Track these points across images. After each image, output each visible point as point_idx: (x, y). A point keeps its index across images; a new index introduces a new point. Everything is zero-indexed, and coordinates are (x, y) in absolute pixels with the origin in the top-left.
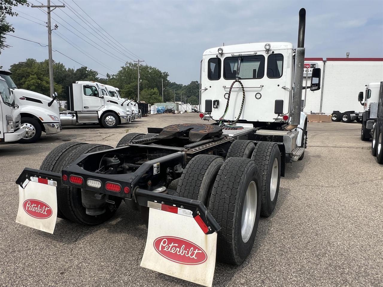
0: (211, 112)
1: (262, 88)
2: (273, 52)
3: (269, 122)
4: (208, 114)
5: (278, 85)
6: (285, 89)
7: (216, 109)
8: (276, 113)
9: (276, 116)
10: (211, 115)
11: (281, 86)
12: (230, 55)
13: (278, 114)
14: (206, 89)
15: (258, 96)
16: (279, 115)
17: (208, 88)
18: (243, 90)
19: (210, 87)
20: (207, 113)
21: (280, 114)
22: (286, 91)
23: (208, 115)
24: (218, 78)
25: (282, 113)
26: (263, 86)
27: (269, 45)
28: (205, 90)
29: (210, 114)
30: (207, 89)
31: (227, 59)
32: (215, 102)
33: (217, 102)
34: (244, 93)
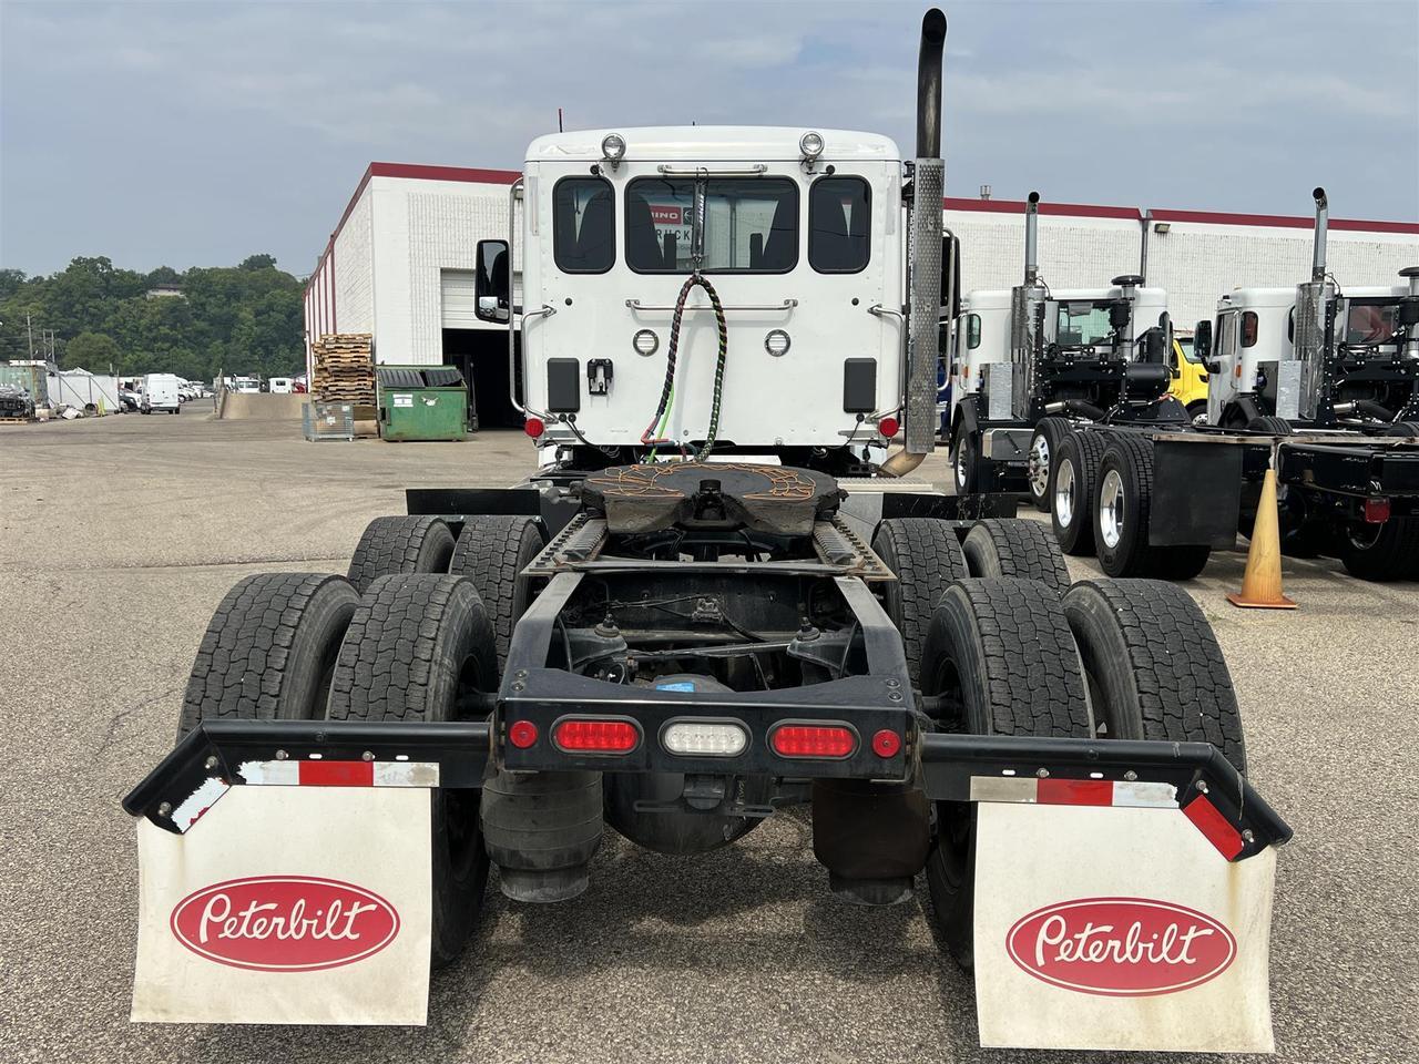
0: (577, 409)
1: (791, 313)
2: (831, 169)
3: (824, 447)
4: (563, 419)
5: (855, 302)
6: (878, 314)
7: (597, 398)
8: (847, 410)
9: (850, 421)
10: (580, 424)
11: (865, 305)
12: (652, 171)
13: (855, 415)
14: (547, 313)
15: (779, 344)
16: (860, 419)
17: (559, 305)
18: (721, 319)
19: (569, 302)
20: (557, 415)
21: (866, 415)
22: (884, 324)
23: (562, 427)
24: (602, 264)
25: (871, 410)
26: (795, 304)
27: (818, 140)
28: (545, 315)
29: (573, 419)
30: (552, 312)
31: (637, 185)
32: (593, 367)
33: (603, 368)
34: (723, 329)
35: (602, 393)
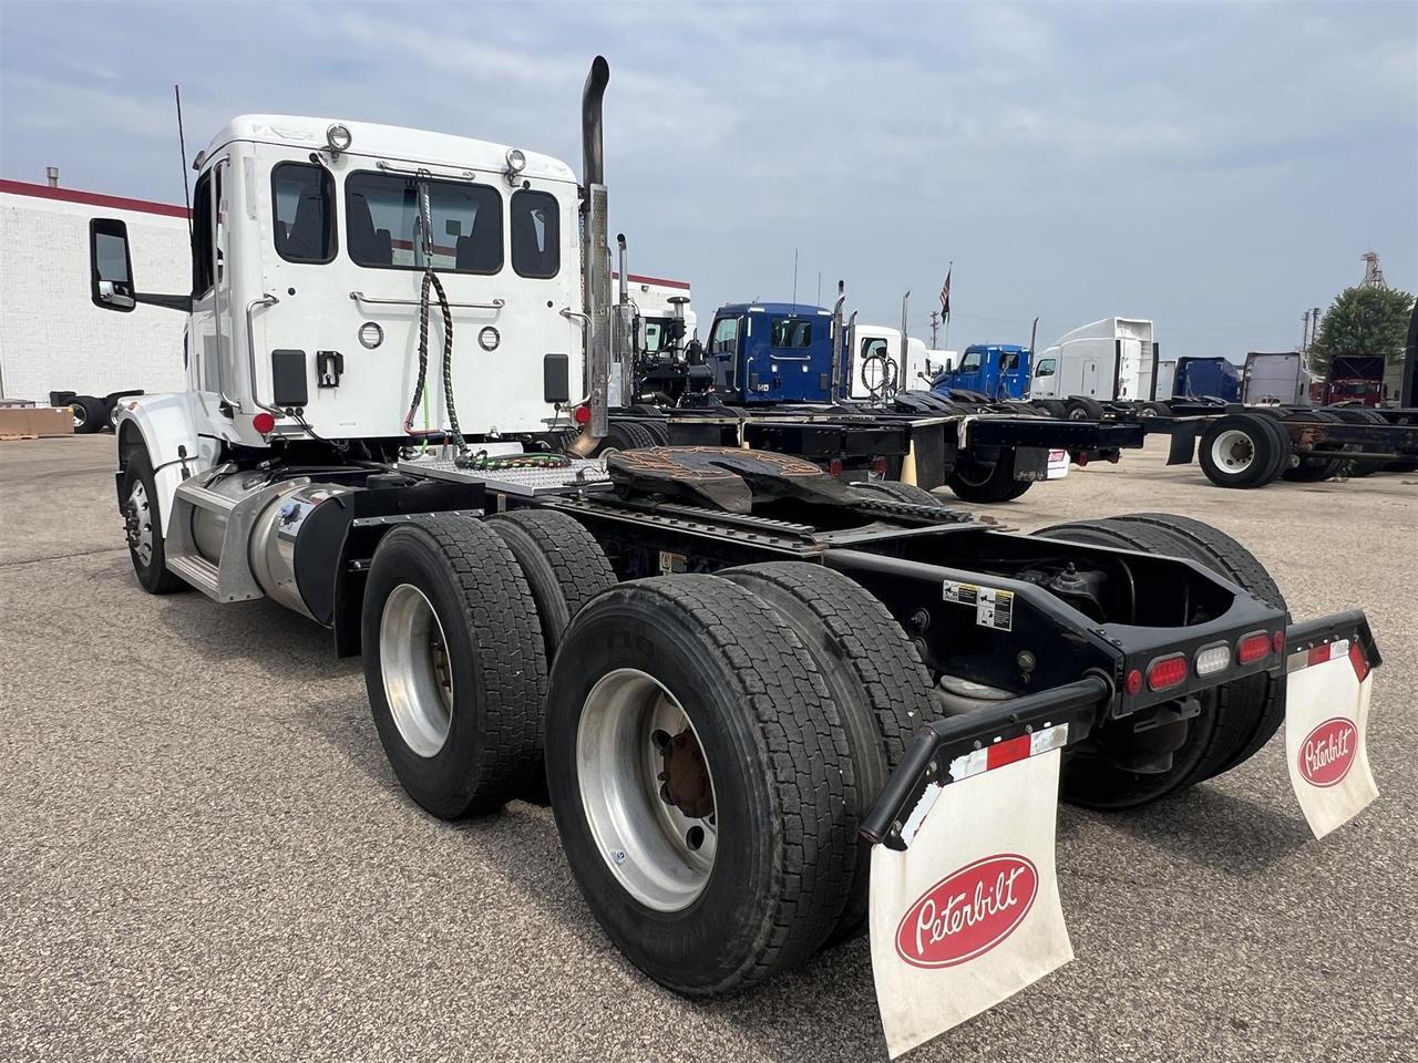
0: (305, 403)
1: (498, 313)
2: (527, 184)
3: (530, 433)
4: (289, 413)
5: (550, 304)
6: (568, 316)
7: (323, 391)
8: (548, 400)
9: (549, 411)
10: (309, 414)
11: (557, 308)
12: (371, 166)
13: (553, 404)
14: (269, 302)
15: (490, 339)
16: (557, 408)
17: (282, 295)
18: (447, 314)
19: (292, 292)
20: (284, 409)
21: (561, 405)
22: (573, 326)
23: (289, 421)
24: (325, 254)
25: (566, 399)
26: (502, 304)
27: (522, 157)
28: (267, 305)
29: (300, 413)
30: (275, 301)
31: (356, 178)
32: (322, 358)
33: (331, 364)
34: (449, 324)
35: (329, 386)
